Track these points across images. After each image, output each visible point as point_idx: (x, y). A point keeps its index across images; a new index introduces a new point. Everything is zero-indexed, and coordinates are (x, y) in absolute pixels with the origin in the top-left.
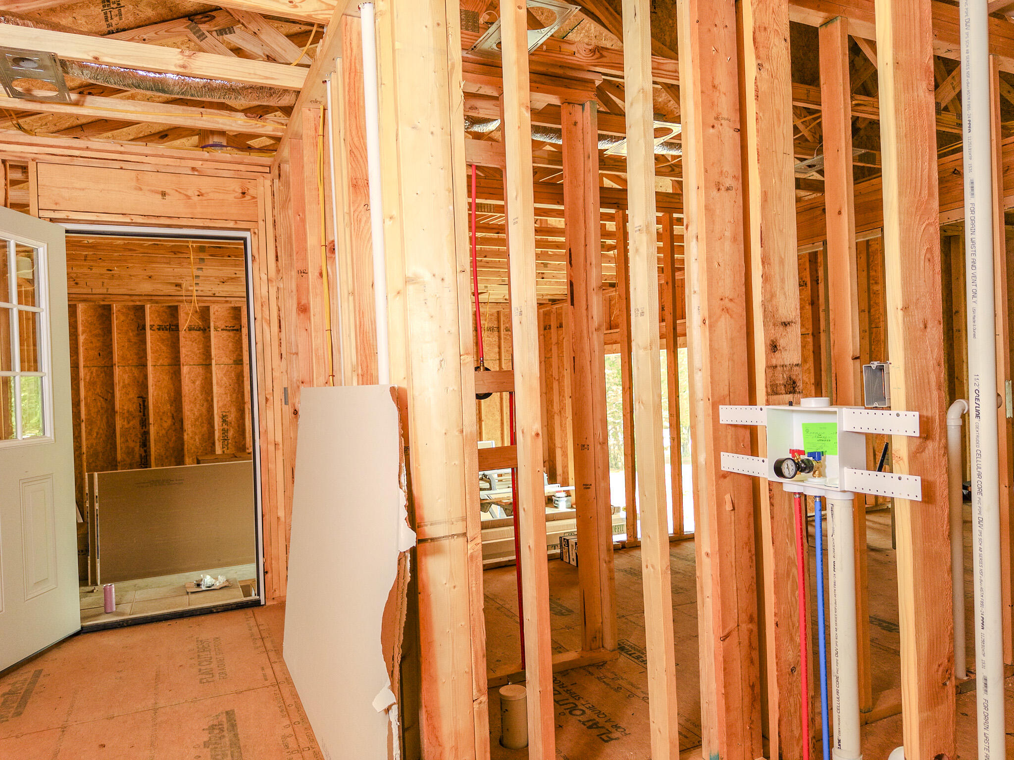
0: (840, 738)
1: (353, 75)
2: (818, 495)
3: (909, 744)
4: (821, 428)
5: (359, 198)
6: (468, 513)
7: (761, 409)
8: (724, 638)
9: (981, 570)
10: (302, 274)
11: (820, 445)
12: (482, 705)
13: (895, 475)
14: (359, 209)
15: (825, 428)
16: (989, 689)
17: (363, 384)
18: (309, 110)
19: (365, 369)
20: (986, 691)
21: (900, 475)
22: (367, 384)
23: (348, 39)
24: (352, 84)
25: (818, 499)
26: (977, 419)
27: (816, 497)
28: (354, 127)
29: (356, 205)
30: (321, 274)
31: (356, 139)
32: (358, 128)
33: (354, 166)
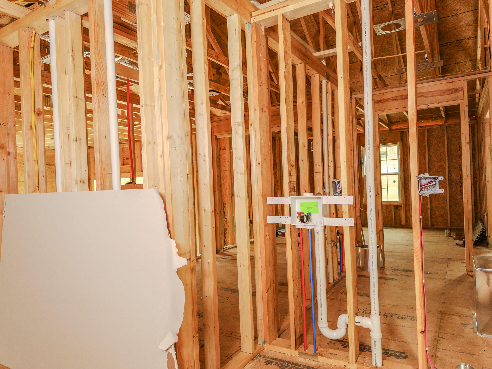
0: (322, 317)
1: (96, 25)
2: (310, 228)
3: (350, 312)
4: (308, 204)
5: (99, 91)
6: (191, 249)
7: (287, 198)
8: (267, 292)
9: (372, 247)
10: (1, 126)
11: (308, 210)
12: (197, 338)
13: (344, 218)
14: (99, 96)
15: (310, 204)
16: (375, 286)
17: (101, 190)
18: (25, 31)
19: (102, 182)
20: (374, 287)
21: (345, 218)
22: (103, 190)
23: (94, 6)
24: (96, 29)
25: (310, 230)
26: (370, 198)
27: (309, 229)
28: (97, 53)
29: (98, 94)
30: (31, 127)
31: (98, 59)
32: (99, 54)
33: (97, 73)
